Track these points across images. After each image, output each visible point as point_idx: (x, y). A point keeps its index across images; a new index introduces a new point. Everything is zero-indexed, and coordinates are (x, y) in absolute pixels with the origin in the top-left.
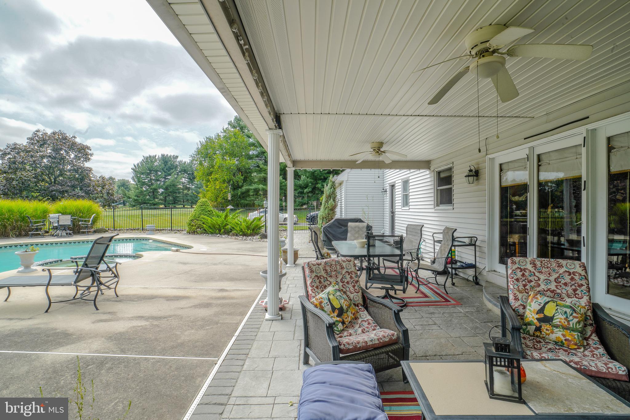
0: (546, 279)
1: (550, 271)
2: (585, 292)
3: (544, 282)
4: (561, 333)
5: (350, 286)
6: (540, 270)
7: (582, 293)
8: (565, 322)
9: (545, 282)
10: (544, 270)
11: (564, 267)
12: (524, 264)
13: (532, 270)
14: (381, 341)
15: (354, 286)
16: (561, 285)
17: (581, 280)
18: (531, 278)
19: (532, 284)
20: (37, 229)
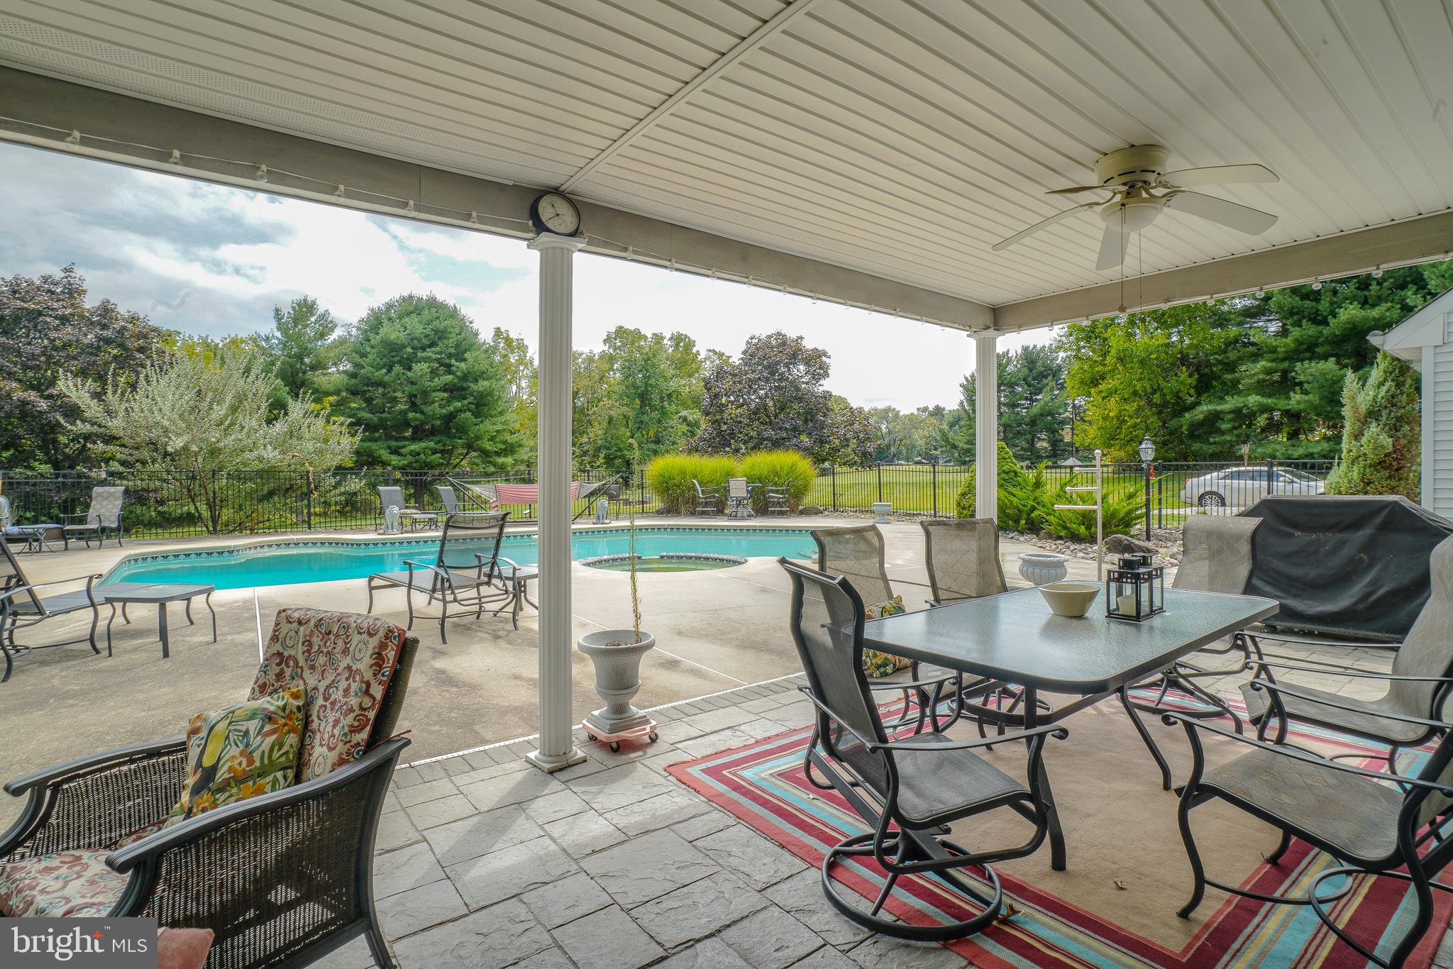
20: (706, 503)
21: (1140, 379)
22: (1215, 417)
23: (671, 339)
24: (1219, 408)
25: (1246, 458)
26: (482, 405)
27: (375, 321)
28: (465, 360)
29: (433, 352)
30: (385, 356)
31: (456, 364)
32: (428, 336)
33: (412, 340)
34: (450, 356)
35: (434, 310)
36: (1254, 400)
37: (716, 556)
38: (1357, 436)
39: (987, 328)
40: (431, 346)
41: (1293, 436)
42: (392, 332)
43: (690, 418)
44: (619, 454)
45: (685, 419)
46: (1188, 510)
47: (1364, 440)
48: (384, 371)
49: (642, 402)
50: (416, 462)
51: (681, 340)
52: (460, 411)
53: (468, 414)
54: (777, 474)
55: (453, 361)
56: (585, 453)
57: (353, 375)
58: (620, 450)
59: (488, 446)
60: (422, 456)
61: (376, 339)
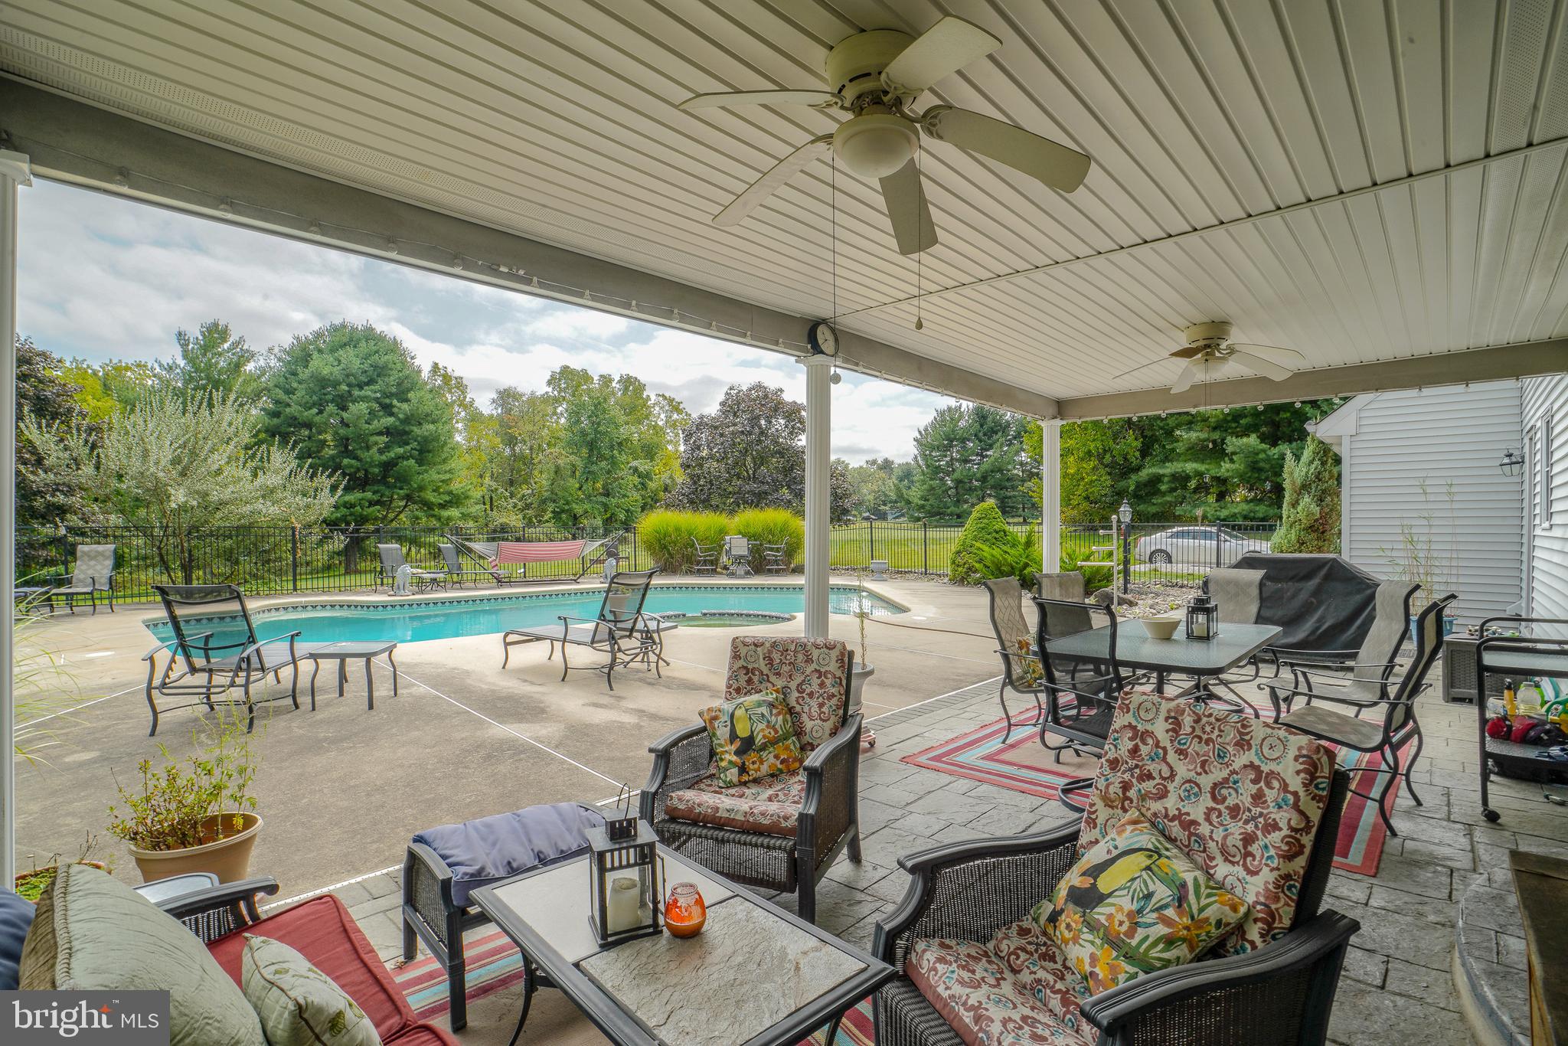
0: (1189, 781)
1: (1211, 754)
2: (1272, 852)
3: (1183, 788)
4: (1090, 949)
5: (814, 703)
6: (1185, 744)
7: (1263, 855)
8: (1121, 923)
9: (1185, 790)
10: (1194, 747)
11: (1253, 751)
12: (1150, 716)
13: (1164, 739)
14: (751, 820)
15: (821, 705)
16: (1223, 810)
17: (1280, 807)
18: (1153, 767)
19: (1148, 786)
20: (705, 561)
21: (1094, 440)
22: (1156, 480)
23: (619, 382)
24: (1161, 471)
25: (1200, 519)
26: (427, 452)
27: (302, 354)
28: (407, 400)
29: (372, 391)
30: (314, 392)
31: (398, 404)
32: (366, 372)
33: (348, 376)
34: (391, 395)
35: (373, 343)
36: (1190, 467)
37: (756, 612)
38: (1294, 504)
39: (1056, 418)
40: (368, 384)
41: (1221, 496)
42: (322, 365)
43: (641, 469)
44: (566, 507)
45: (636, 470)
46: (1143, 566)
47: (1299, 508)
48: (315, 410)
49: (591, 450)
50: (351, 515)
51: (631, 383)
52: (403, 457)
53: (412, 462)
54: (771, 532)
55: (395, 402)
56: (528, 506)
57: (275, 414)
58: (568, 503)
59: (431, 497)
60: (358, 508)
61: (304, 374)
